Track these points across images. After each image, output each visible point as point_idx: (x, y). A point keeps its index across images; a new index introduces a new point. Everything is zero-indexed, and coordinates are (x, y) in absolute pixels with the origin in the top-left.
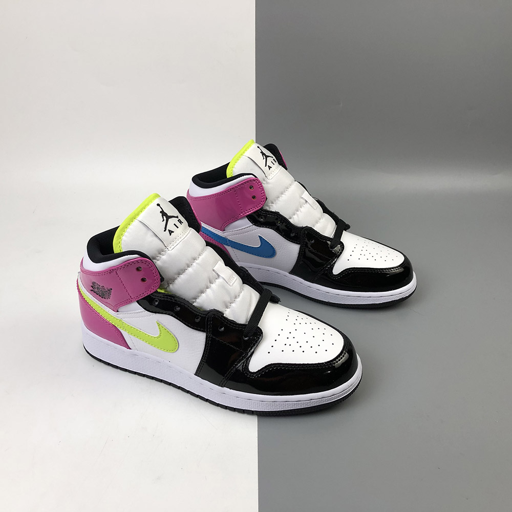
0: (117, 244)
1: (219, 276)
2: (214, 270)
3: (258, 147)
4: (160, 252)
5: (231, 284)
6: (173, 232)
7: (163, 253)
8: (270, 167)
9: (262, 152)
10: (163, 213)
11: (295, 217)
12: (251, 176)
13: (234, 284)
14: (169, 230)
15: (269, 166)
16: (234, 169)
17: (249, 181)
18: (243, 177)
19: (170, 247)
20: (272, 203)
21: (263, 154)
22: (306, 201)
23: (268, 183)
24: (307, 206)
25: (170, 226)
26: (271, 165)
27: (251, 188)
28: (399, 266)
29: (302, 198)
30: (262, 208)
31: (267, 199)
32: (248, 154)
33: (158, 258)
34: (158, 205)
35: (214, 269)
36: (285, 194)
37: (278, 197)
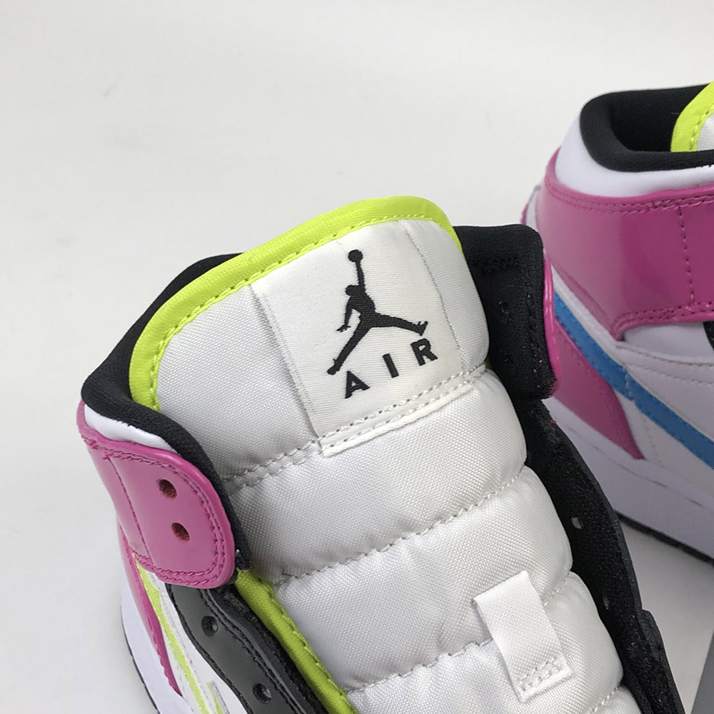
0: (150, 355)
1: (487, 636)
2: (474, 605)
4: (287, 446)
5: (524, 696)
6: (365, 387)
7: (300, 454)
10: (358, 298)
13: (539, 700)
14: (349, 373)
19: (332, 444)
25: (365, 360)
33: (274, 465)
34: (355, 256)
35: (478, 599)
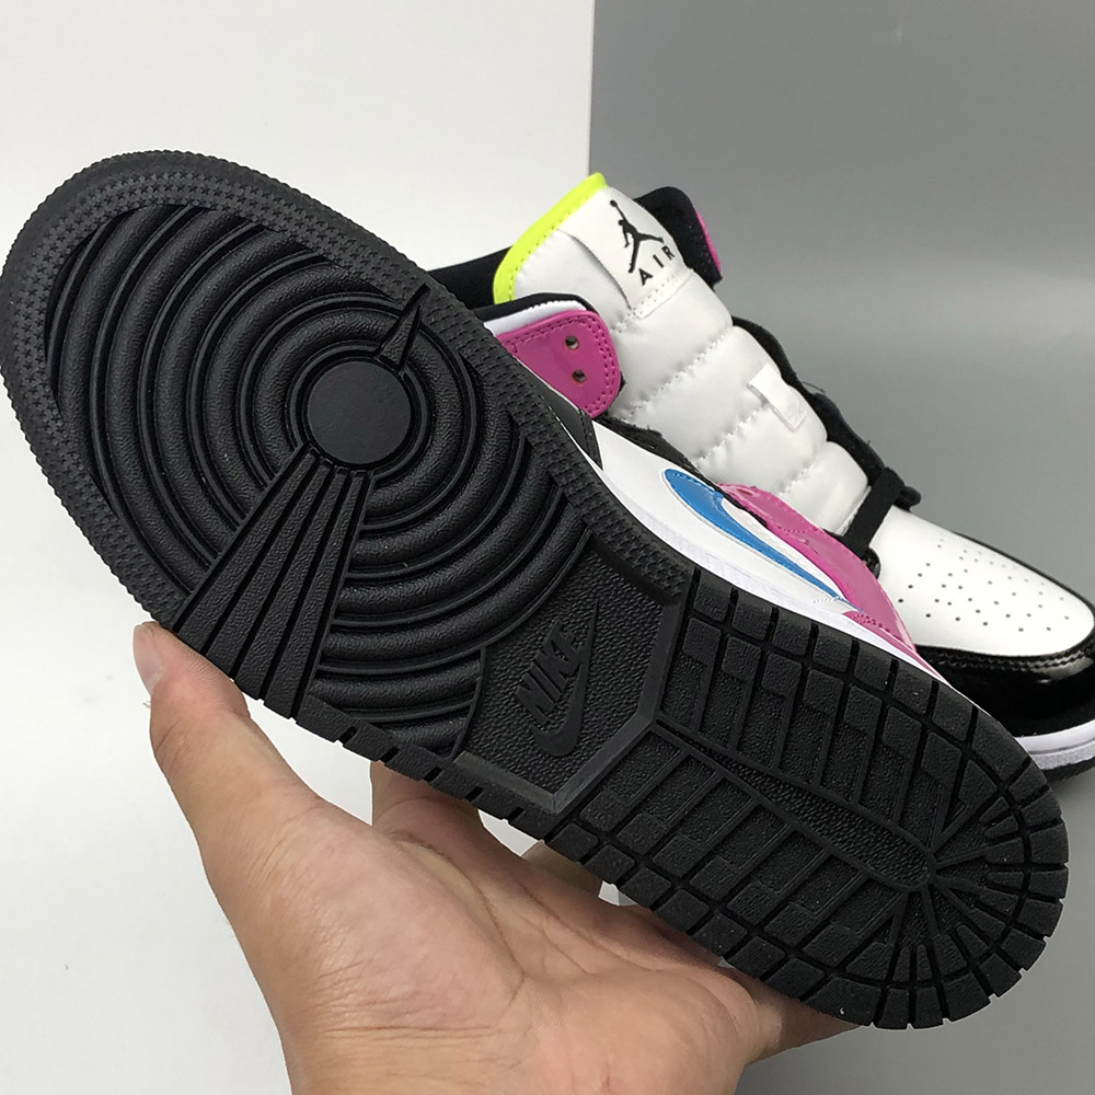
3: (613, 203)
8: (645, 276)
9: (624, 223)
11: (720, 451)
12: (574, 304)
15: (642, 272)
16: (520, 276)
17: (567, 319)
18: (543, 306)
20: (644, 397)
21: (626, 227)
22: (764, 401)
23: (632, 329)
24: (766, 416)
26: (651, 267)
27: (569, 343)
28: (1074, 650)
29: (751, 388)
30: (606, 413)
31: (623, 383)
32: (573, 225)
36: (691, 372)
37: (666, 380)
